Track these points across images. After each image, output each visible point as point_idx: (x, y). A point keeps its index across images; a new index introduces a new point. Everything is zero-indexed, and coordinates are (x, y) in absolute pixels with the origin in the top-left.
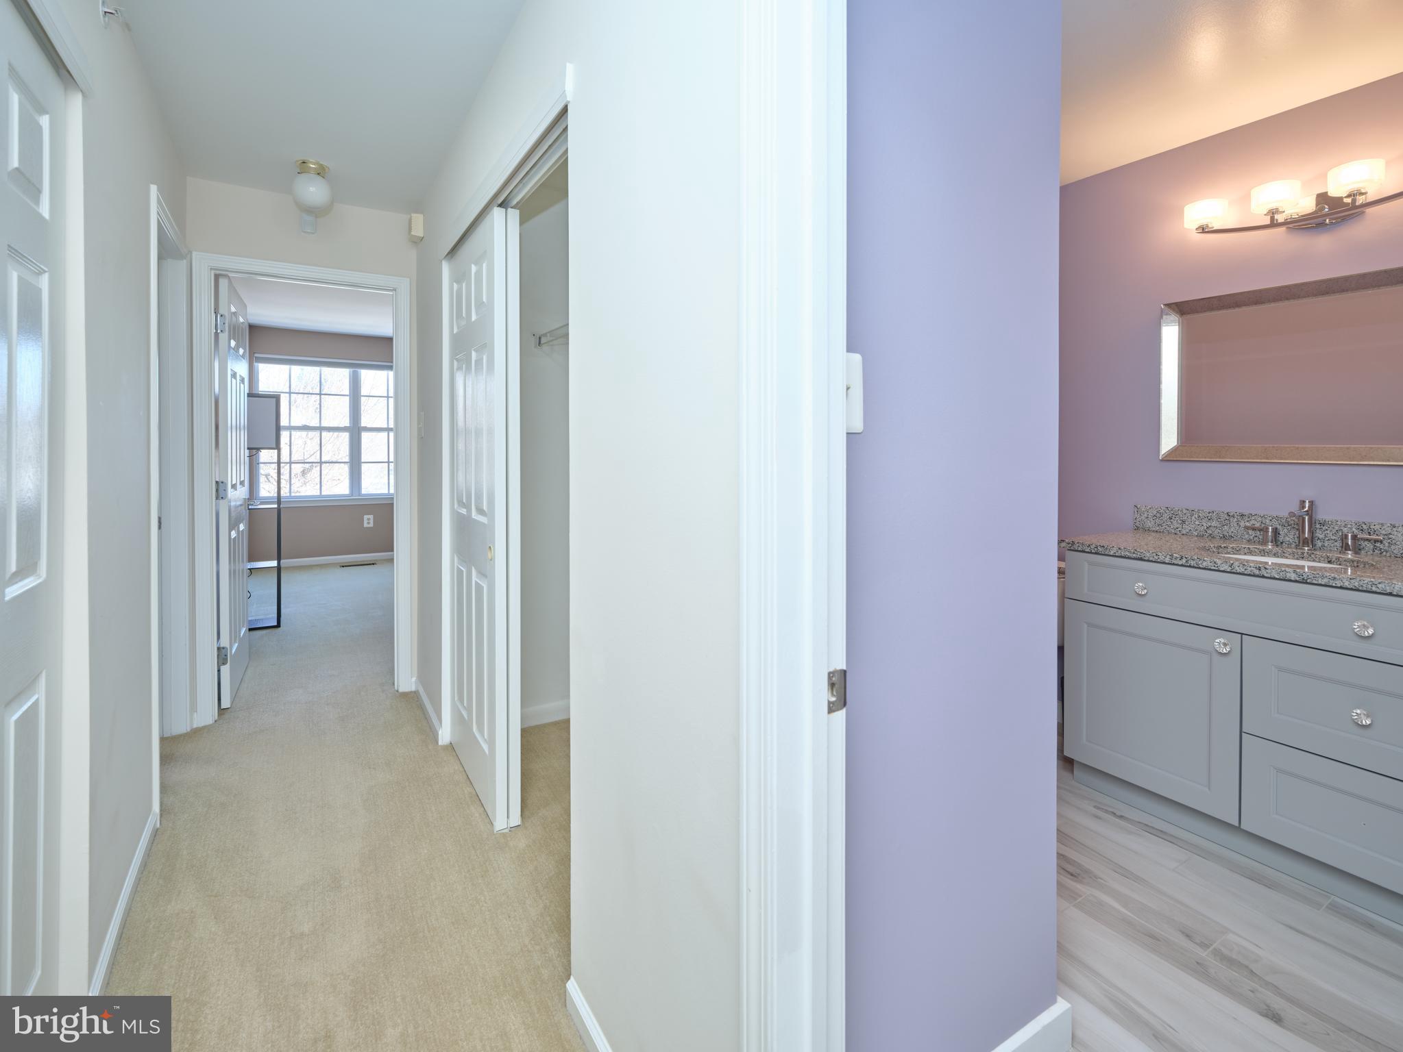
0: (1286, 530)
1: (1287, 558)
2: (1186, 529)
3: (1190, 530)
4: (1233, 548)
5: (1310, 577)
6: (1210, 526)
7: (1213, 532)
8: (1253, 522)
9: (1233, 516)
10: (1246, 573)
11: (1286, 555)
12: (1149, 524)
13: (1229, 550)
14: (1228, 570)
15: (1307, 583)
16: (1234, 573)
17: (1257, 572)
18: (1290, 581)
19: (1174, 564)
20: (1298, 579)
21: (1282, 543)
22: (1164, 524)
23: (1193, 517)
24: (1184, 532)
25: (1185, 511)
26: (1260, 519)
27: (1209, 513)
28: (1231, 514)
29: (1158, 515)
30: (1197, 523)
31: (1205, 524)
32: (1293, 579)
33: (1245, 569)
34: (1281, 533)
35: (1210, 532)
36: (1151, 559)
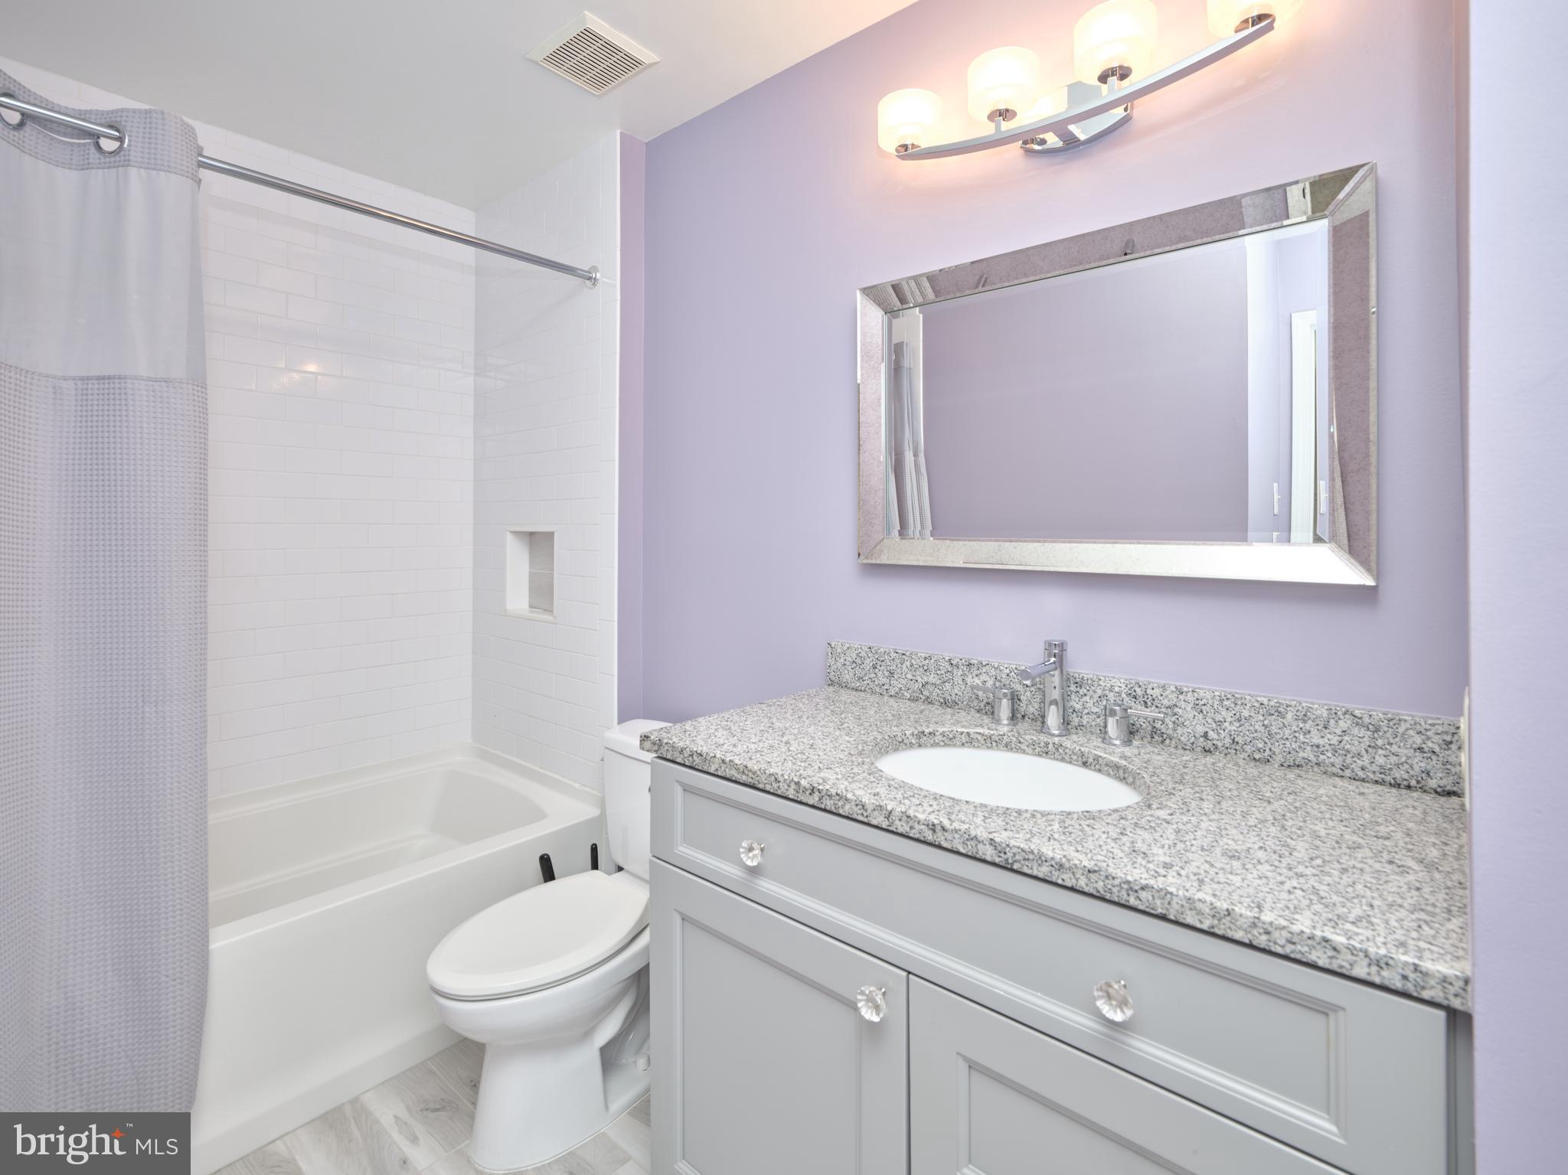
0: (1028, 694)
1: (1024, 752)
2: (897, 684)
3: (901, 689)
4: (943, 734)
5: (1017, 857)
6: (927, 683)
7: (931, 693)
8: (984, 677)
9: (957, 667)
10: (911, 835)
11: (1023, 747)
12: (847, 676)
13: (938, 738)
14: (884, 826)
15: (1012, 870)
16: (892, 832)
17: (929, 836)
18: (984, 861)
19: (801, 803)
20: (997, 860)
21: (1023, 716)
22: (866, 678)
23: (904, 666)
24: (893, 693)
25: (893, 655)
26: (993, 672)
27: (925, 659)
28: (954, 662)
29: (858, 661)
30: (909, 676)
31: (920, 680)
32: (988, 858)
33: (911, 828)
34: (1022, 697)
35: (926, 693)
36: (768, 788)
